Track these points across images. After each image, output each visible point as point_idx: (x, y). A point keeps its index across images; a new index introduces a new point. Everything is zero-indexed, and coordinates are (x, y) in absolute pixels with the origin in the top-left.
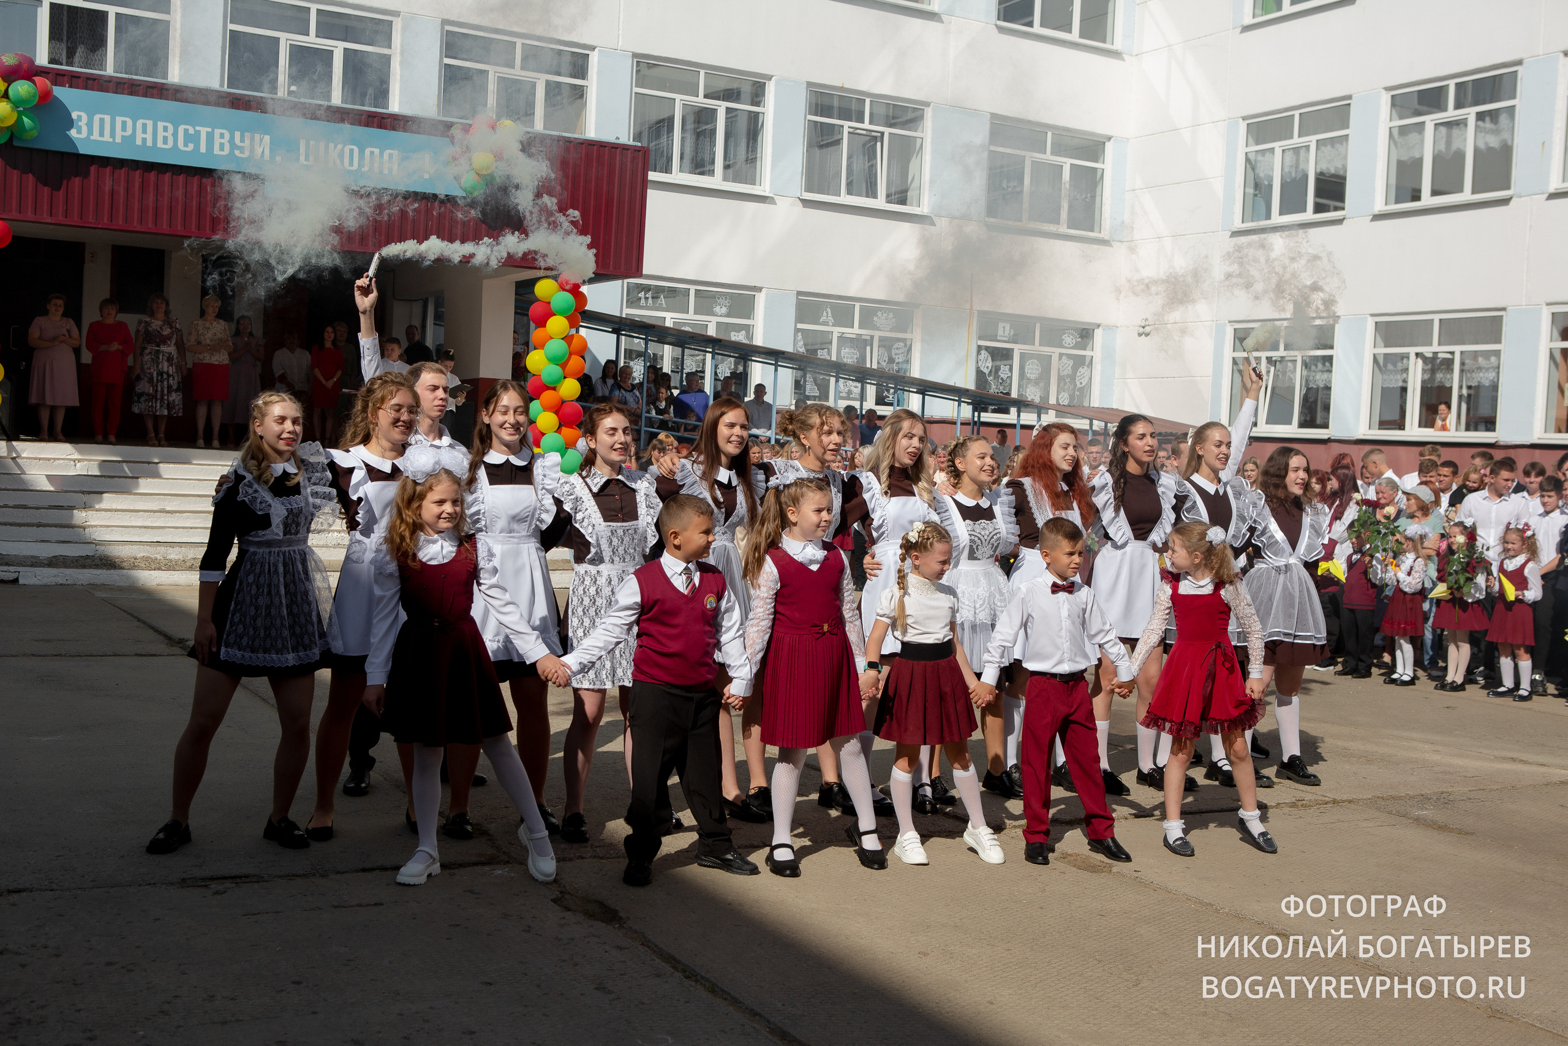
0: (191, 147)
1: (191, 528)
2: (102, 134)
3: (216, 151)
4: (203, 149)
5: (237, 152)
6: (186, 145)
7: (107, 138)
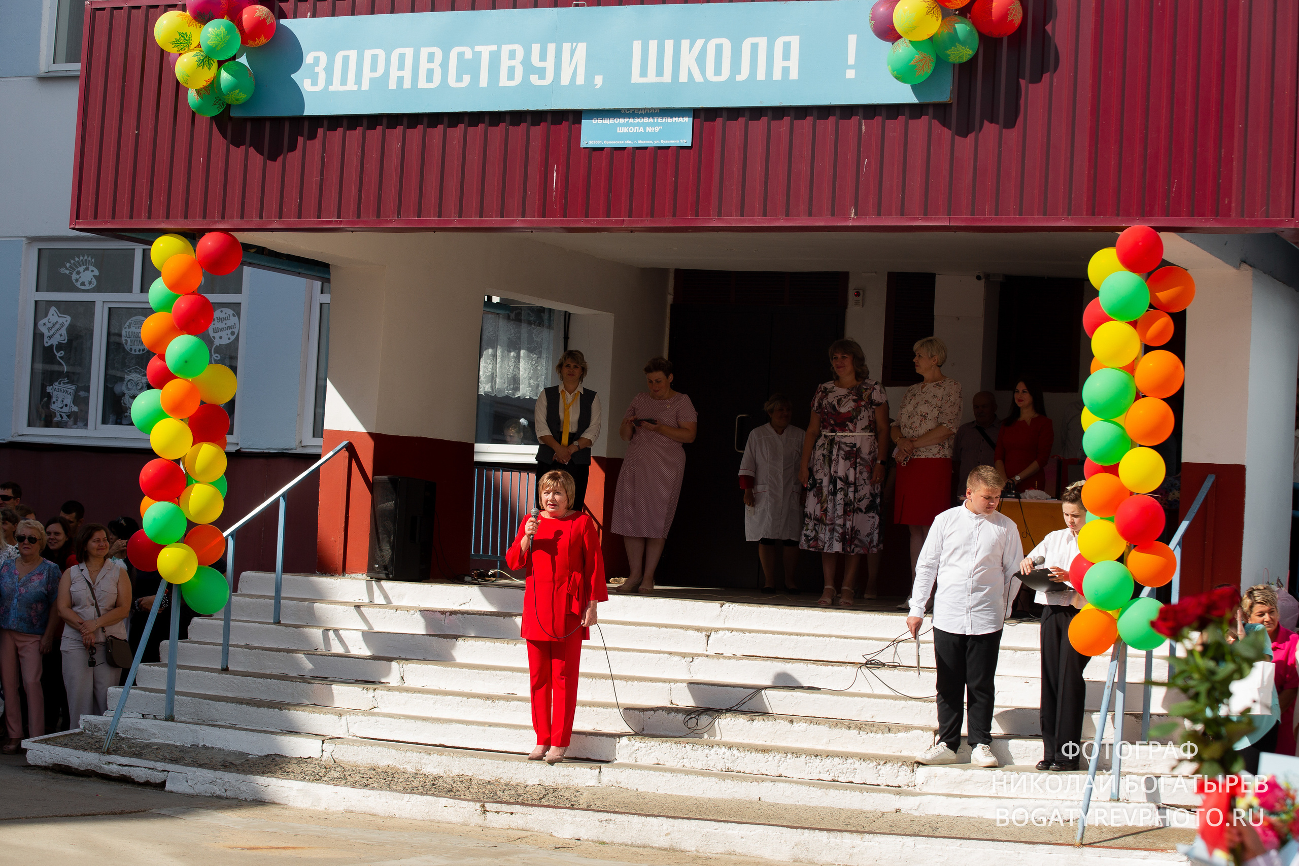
0: (467, 79)
1: (490, 725)
2: (344, 81)
3: (504, 82)
4: (484, 82)
5: (534, 79)
6: (459, 79)
7: (351, 86)
